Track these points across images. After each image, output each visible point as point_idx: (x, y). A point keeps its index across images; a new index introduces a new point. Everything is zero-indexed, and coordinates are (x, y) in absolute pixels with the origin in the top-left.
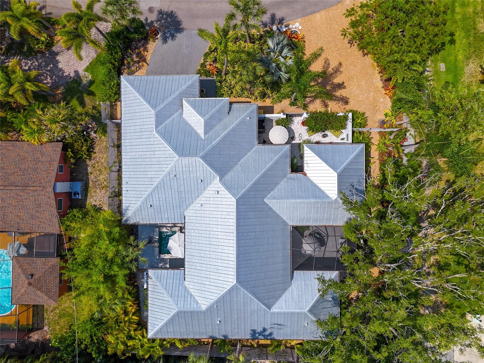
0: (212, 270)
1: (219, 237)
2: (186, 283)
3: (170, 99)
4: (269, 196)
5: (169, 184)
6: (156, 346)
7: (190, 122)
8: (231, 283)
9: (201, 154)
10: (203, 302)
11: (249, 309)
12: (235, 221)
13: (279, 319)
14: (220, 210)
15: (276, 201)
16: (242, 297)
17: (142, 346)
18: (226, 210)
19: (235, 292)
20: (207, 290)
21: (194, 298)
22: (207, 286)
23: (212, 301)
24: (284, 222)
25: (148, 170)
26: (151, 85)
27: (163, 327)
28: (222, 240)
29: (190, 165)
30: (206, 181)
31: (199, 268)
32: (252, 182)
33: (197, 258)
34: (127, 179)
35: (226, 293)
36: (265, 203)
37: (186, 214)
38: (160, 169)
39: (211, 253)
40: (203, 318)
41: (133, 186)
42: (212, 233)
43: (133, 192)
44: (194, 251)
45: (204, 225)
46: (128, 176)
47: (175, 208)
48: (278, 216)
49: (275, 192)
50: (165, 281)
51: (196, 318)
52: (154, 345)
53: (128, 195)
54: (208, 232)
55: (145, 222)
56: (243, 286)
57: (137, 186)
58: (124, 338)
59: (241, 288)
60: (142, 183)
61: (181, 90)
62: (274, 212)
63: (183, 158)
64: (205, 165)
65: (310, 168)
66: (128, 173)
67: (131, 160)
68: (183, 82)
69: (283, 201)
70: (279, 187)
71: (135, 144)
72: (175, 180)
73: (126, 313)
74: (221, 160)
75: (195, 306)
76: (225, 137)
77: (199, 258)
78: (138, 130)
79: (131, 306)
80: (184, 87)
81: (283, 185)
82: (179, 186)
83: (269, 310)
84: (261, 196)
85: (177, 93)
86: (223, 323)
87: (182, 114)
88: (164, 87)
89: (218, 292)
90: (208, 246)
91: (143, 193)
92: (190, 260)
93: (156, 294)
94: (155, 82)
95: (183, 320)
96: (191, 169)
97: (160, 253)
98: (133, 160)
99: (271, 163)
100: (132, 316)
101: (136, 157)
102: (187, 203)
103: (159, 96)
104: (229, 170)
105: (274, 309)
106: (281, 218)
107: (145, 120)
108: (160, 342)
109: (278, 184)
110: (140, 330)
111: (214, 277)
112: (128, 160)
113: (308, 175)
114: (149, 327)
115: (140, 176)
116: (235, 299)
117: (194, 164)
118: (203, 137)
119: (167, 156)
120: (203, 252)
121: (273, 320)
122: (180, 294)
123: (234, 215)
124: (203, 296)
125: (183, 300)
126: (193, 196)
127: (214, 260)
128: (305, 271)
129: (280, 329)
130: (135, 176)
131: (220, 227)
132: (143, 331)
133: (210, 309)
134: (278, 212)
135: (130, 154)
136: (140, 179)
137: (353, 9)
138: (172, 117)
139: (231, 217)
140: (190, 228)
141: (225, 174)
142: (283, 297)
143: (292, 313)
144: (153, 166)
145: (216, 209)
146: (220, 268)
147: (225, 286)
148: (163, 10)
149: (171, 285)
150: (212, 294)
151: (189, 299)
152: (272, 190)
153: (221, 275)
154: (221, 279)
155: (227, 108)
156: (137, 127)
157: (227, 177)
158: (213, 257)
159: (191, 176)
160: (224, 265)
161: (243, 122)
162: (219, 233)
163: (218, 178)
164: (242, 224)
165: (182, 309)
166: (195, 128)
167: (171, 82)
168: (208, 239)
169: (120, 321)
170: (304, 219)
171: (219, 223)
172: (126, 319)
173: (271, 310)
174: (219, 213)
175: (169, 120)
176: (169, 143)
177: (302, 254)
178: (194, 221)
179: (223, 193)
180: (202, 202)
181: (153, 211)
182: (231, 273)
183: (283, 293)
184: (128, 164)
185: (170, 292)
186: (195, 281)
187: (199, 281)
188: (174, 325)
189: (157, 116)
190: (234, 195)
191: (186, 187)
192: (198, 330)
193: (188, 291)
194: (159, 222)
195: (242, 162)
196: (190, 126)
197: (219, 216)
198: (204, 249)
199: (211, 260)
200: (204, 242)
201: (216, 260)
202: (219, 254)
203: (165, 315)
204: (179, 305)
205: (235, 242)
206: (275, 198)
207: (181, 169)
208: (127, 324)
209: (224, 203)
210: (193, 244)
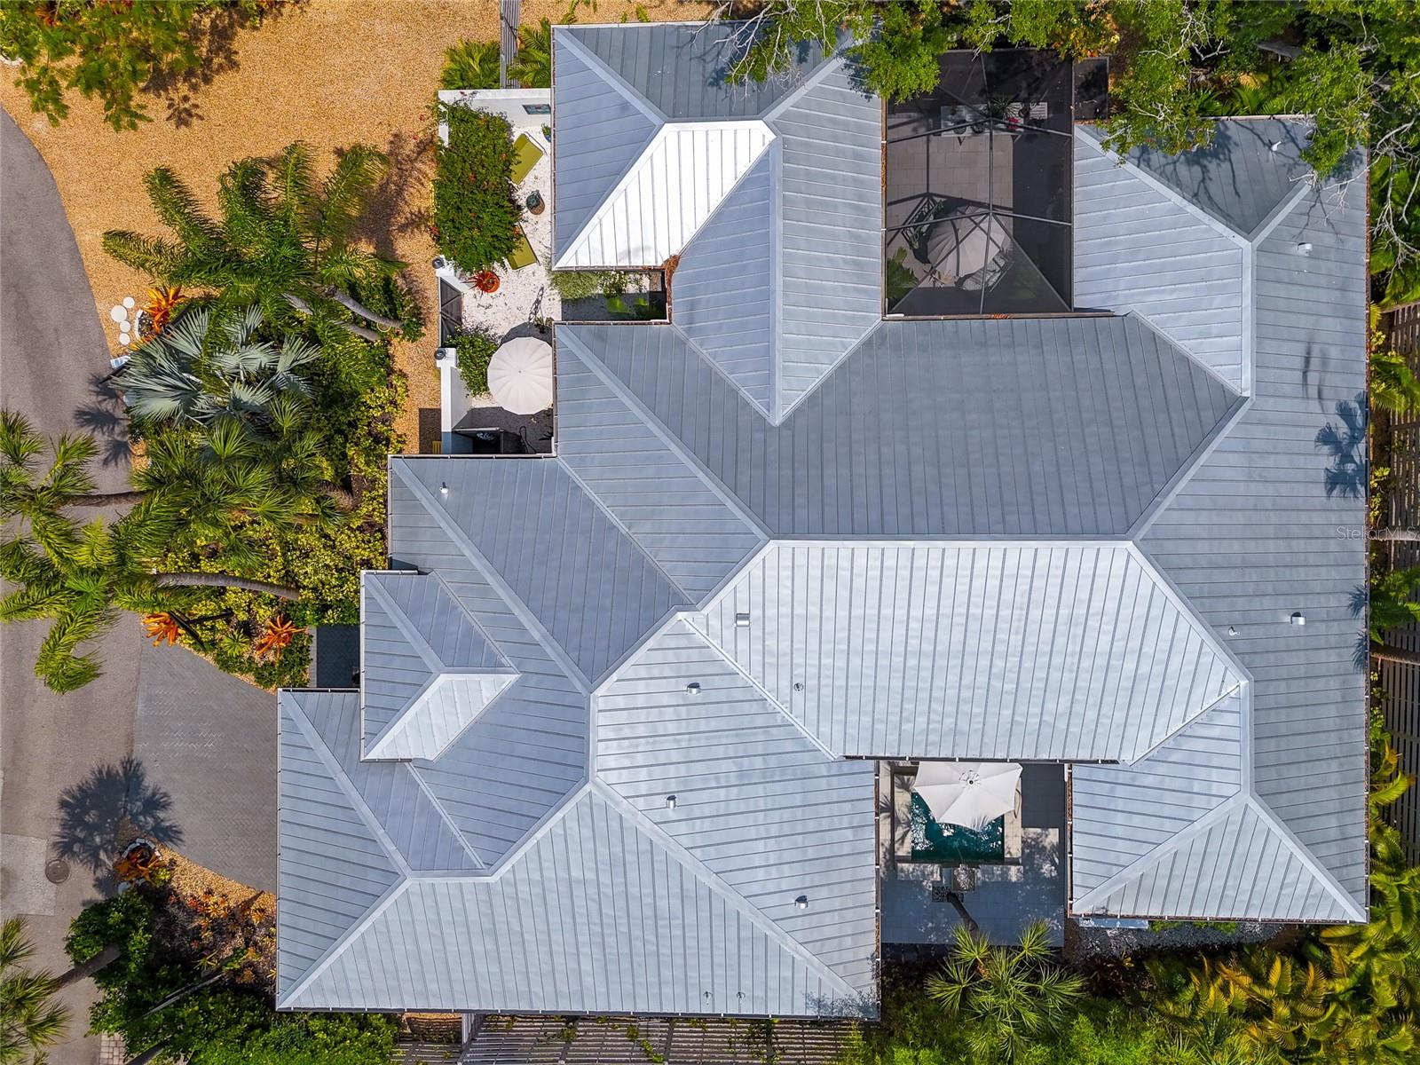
0: (1074, 647)
1: (931, 612)
2: (1127, 757)
3: (365, 811)
4: (757, 404)
5: (707, 825)
6: (1400, 887)
7: (454, 734)
8: (1132, 563)
9: (579, 687)
10: (1214, 684)
11: (1241, 489)
12: (860, 546)
13: (1285, 362)
14: (814, 610)
15: (778, 375)
16: (1189, 518)
17: (1397, 945)
18: (814, 584)
19: (1170, 546)
20: (1159, 669)
21: (1196, 722)
22: (1144, 669)
23: (1211, 646)
24: (868, 344)
25: (648, 912)
26: (312, 886)
27: (1320, 859)
28: (946, 602)
29: (626, 732)
30: (695, 669)
31: (1065, 700)
32: (701, 475)
33: (1022, 709)
34: (693, 993)
35: (1177, 585)
36: (790, 423)
37: (837, 754)
38: (645, 859)
39: (1000, 648)
40: (1282, 686)
41: (719, 972)
42: (914, 643)
43: (746, 971)
44: (992, 720)
45: (883, 675)
46: (680, 990)
47: (812, 798)
48: (842, 368)
49: (743, 382)
50: (1121, 845)
51: (1283, 715)
52: (1393, 898)
53: (760, 993)
54: (912, 662)
55: (872, 924)
56: (1142, 514)
57: (718, 953)
58: (1366, 1023)
59: (1154, 518)
60: (705, 934)
61: (333, 767)
62: (826, 386)
63: (595, 764)
64: (625, 670)
65: (649, 242)
66: (667, 990)
67: (614, 978)
68: (304, 754)
69: (778, 345)
70: (720, 367)
71: (545, 957)
72: (692, 797)
73: (1257, 1012)
74: (608, 603)
75: (1230, 719)
76: (514, 586)
77: (1022, 698)
78: (490, 946)
79: (1225, 990)
80: (323, 752)
81: (712, 351)
82: (717, 779)
83: (1247, 405)
84: (759, 436)
85: (343, 780)
86: (1300, 603)
87: (424, 765)
88: (320, 836)
89: (1169, 620)
90: (970, 661)
91: (745, 933)
92: (1030, 740)
93: (1175, 885)
94: (303, 871)
95: (1293, 771)
96: (641, 730)
97: (998, 857)
98: (612, 967)
99: (625, 400)
100: (1268, 987)
101: (598, 954)
102: (790, 746)
103: (353, 857)
104: (653, 572)
105: (1242, 381)
106: (851, 359)
107: (446, 916)
108: (1381, 870)
109: (709, 370)
110: (1325, 949)
111: (1105, 640)
112: (615, 988)
113: (675, 252)
114: (1321, 916)
115: (678, 943)
116: (1202, 547)
117: (622, 717)
118: (510, 679)
119: (587, 832)
120: (996, 684)
121: (1288, 390)
122: (1177, 784)
123: (839, 551)
124: (1185, 683)
125: (1201, 773)
126: (760, 721)
127: (1031, 639)
128: (1075, 259)
129: (1325, 360)
130: (679, 961)
131: (887, 611)
132: (1330, 939)
133: (1243, 656)
134: (827, 369)
135: (588, 980)
136: (691, 943)
137: (32, 86)
138: (438, 806)
139: (844, 563)
140: (893, 737)
141: (667, 587)
142: (1185, 346)
143: (1259, 306)
144: (634, 890)
145: (814, 625)
146: (1064, 612)
147: (1145, 590)
148: (58, 839)
149: (1136, 820)
150: (1179, 647)
151: (1200, 745)
152: (734, 393)
153: (1096, 605)
154: (1111, 606)
155: (404, 579)
156: (478, 948)
157: (678, 577)
158: (1016, 639)
159: (671, 728)
160: (1053, 591)
161: (458, 514)
162: (916, 613)
163: (680, 615)
164: (874, 515)
165: (1246, 775)
166: (477, 710)
167: (303, 806)
168: (941, 662)
169: (1291, 1038)
170: (856, 263)
171: (872, 612)
172: (1283, 1010)
173: (1245, 394)
174: (828, 613)
175: (447, 819)
176: (536, 819)
177: (1001, 281)
178: (866, 720)
179: (743, 595)
180: (785, 684)
181: (824, 892)
182: (1088, 566)
183: (1169, 347)
184: (628, 987)
185: (1168, 825)
186: (1119, 716)
187: (1123, 700)
188: (1314, 809)
189: (426, 866)
190: (752, 549)
191: (720, 752)
192: (1332, 710)
193: (1163, 747)
194: (869, 868)
195: (621, 516)
196: (472, 729)
197: (843, 614)
198: (982, 679)
199: (1029, 649)
200: (953, 678)
201: (1033, 627)
202: (1005, 613)
203: (1271, 850)
204: (1229, 790)
205: (951, 546)
206: (769, 380)
207: (643, 773)
208: (1304, 1008)
209: (786, 592)
210: (963, 725)
